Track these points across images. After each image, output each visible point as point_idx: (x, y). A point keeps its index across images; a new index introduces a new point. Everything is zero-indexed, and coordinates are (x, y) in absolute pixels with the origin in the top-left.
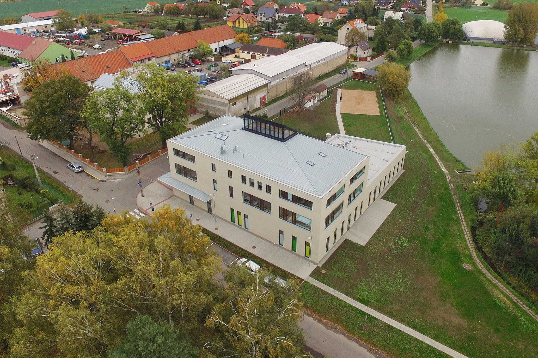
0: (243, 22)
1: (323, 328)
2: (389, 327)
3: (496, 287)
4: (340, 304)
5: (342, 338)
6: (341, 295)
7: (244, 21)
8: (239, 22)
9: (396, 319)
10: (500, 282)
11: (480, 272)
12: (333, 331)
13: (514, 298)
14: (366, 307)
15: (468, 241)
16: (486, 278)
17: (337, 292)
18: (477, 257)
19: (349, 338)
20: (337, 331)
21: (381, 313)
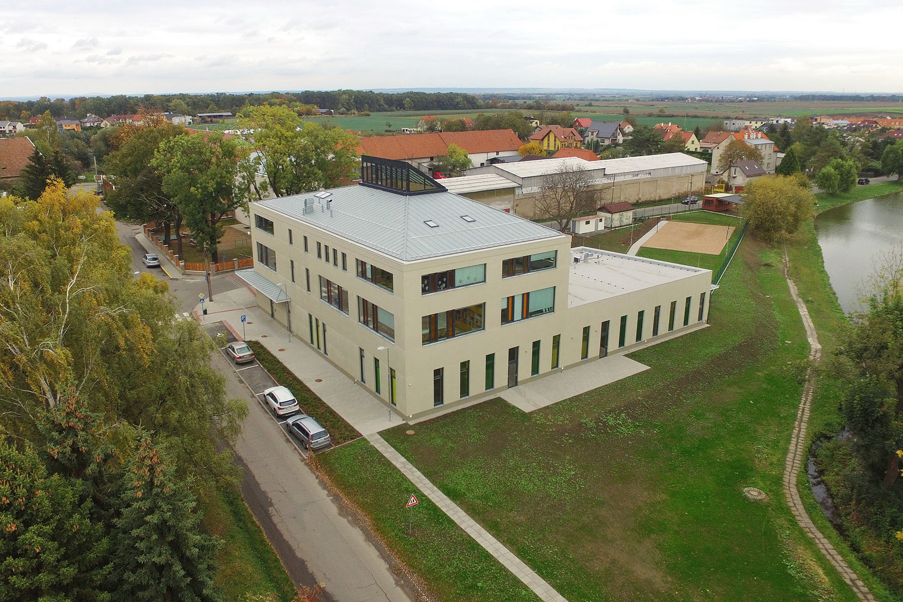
0: (555, 141)
1: (333, 509)
2: (469, 543)
3: (810, 544)
4: (399, 485)
5: (356, 535)
6: (413, 472)
7: (557, 139)
8: (549, 140)
9: (497, 536)
10: (828, 537)
11: (785, 510)
12: (349, 521)
13: (849, 576)
14: (448, 501)
15: (790, 456)
16: (793, 522)
17: (410, 466)
18: (796, 485)
19: (369, 538)
20: (355, 522)
21: (473, 517)
